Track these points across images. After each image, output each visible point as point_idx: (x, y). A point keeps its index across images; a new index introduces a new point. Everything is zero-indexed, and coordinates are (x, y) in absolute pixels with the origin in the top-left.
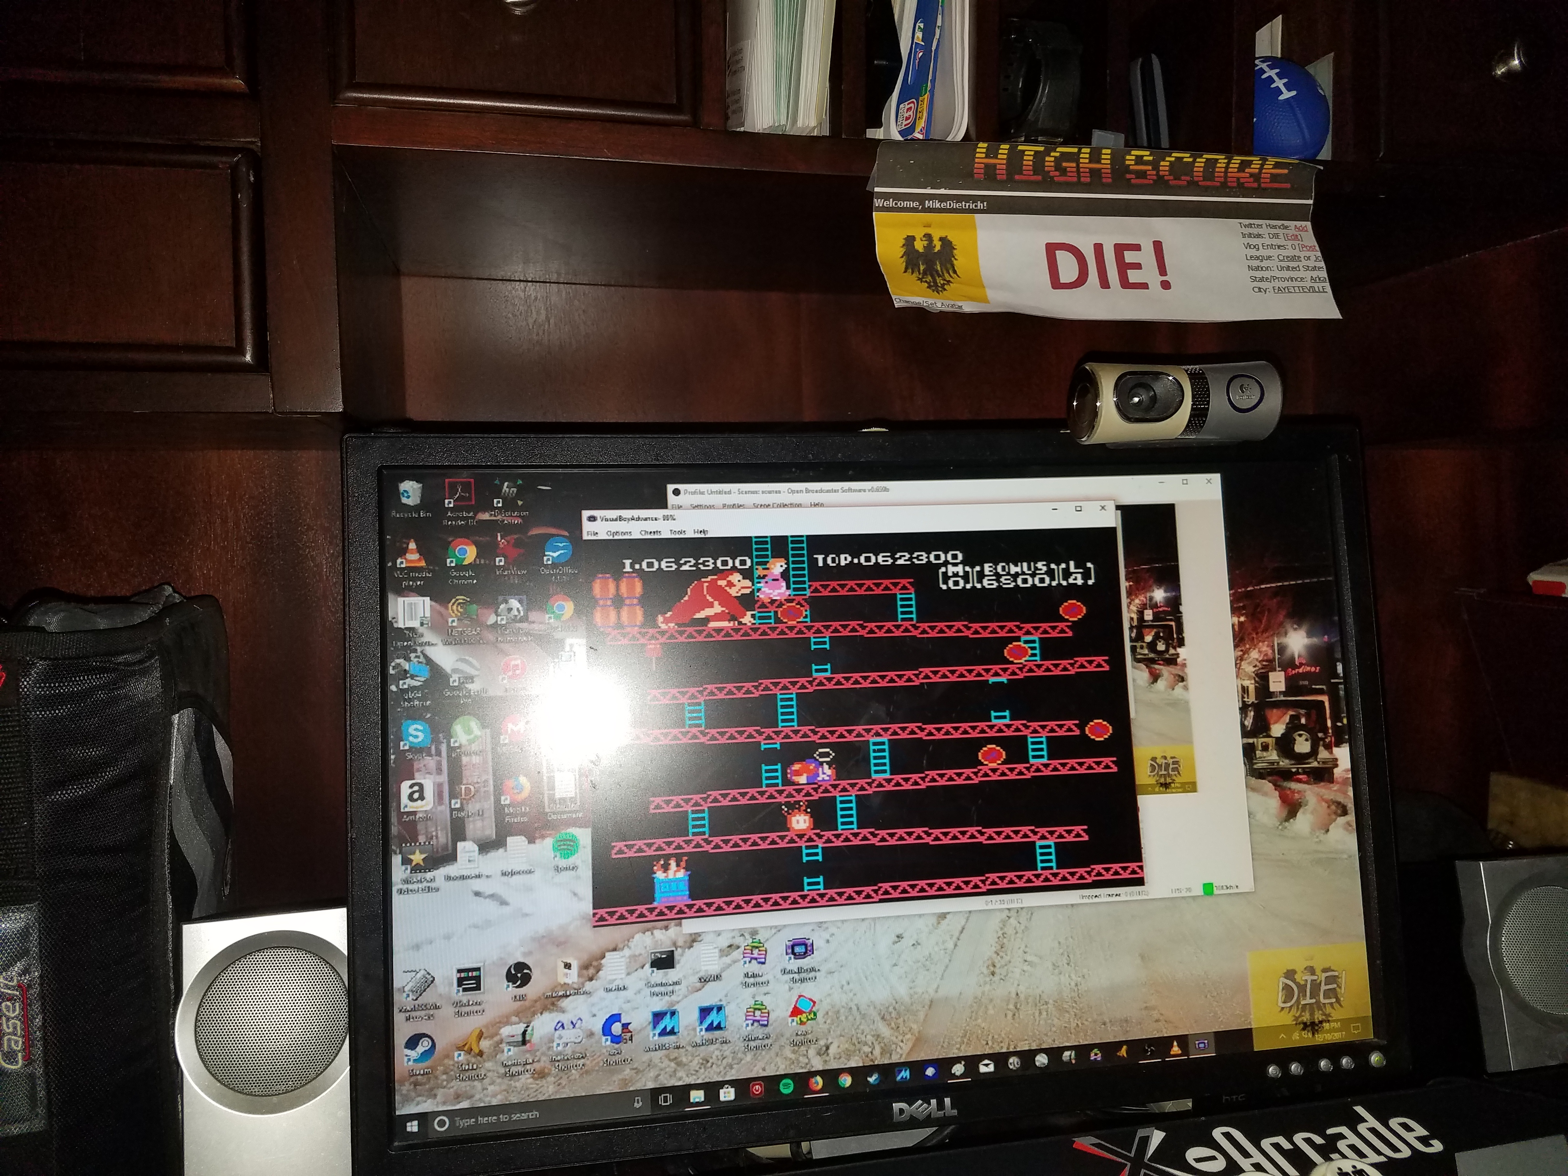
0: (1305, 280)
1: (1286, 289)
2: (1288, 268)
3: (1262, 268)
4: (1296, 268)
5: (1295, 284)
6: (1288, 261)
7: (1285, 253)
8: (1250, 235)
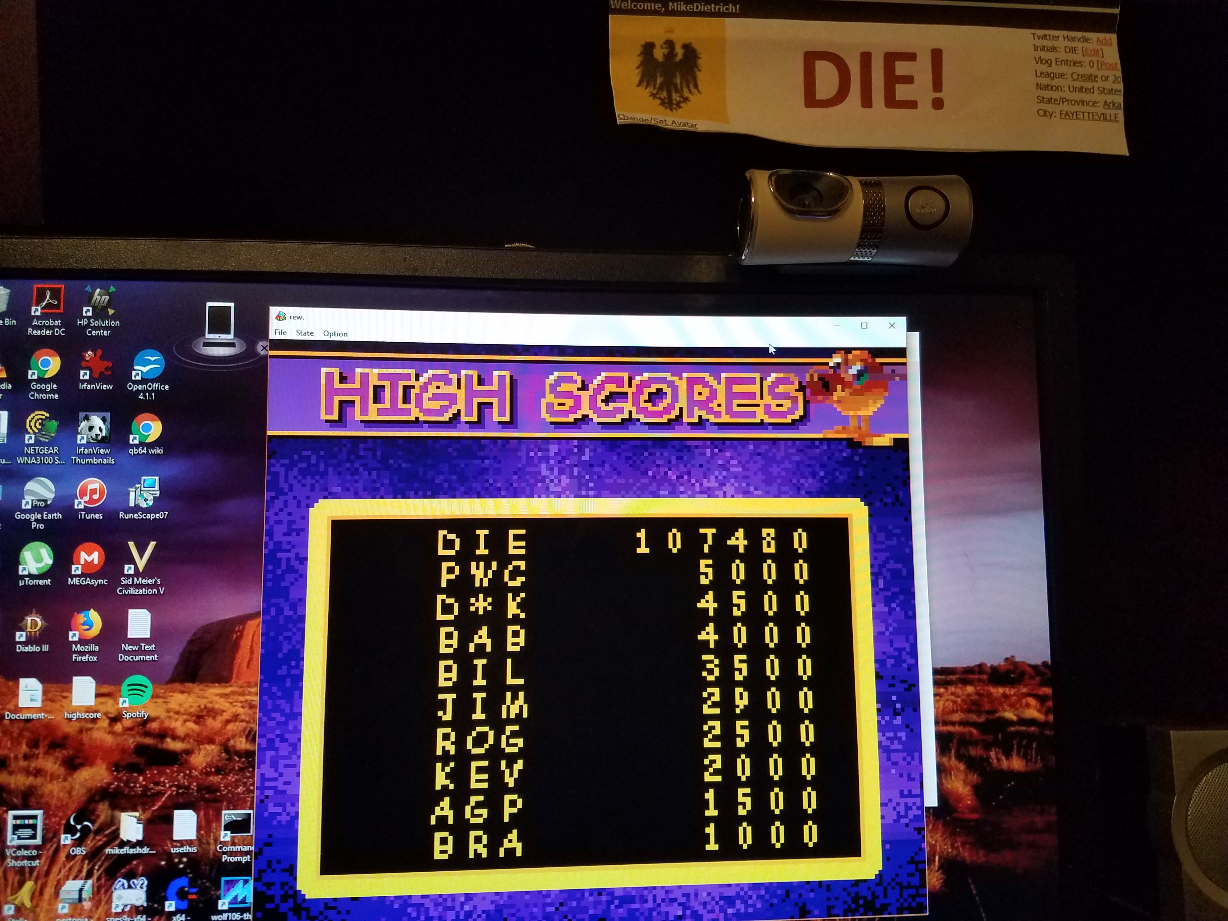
0: (1098, 104)
1: (1075, 115)
2: (1081, 89)
3: (1052, 88)
4: (1090, 90)
5: (1085, 108)
6: (1084, 81)
7: (1080, 70)
8: (1043, 48)
